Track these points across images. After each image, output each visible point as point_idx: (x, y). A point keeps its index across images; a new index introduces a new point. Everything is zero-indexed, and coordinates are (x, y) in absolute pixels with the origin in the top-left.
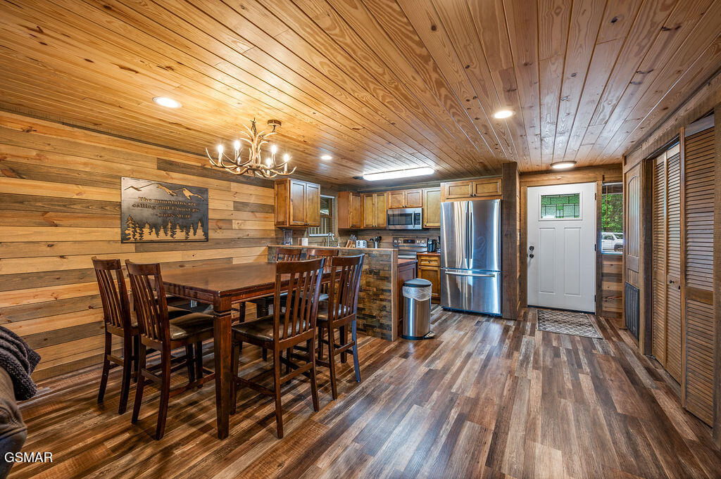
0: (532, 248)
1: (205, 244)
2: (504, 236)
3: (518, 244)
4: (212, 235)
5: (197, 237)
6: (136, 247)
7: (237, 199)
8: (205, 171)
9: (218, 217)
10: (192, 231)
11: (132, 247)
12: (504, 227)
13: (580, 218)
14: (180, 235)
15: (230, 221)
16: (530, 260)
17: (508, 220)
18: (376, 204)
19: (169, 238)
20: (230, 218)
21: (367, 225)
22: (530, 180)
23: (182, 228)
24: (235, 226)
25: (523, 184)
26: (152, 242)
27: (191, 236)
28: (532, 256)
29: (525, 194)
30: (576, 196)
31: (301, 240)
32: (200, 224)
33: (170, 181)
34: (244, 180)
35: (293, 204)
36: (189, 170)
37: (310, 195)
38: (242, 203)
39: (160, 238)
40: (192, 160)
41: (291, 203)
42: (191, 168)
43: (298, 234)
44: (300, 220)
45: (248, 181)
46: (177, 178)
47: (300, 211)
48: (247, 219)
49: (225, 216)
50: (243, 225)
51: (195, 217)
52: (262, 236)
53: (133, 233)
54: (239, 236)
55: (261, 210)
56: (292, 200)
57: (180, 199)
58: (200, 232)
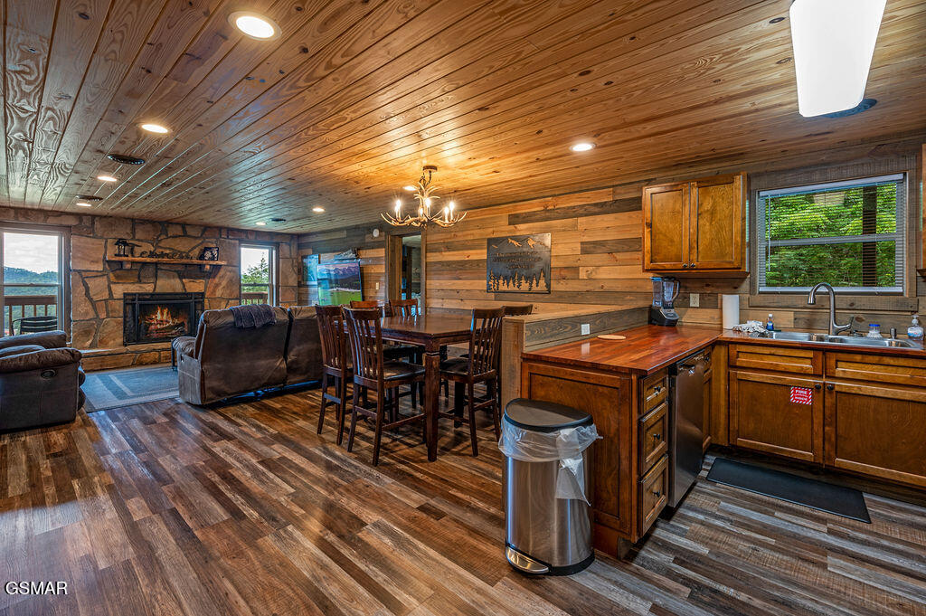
1: (547, 296)
4: (555, 286)
5: (539, 289)
6: (495, 296)
7: (586, 239)
8: (547, 214)
9: (561, 264)
10: (535, 281)
11: (493, 295)
14: (525, 286)
15: (576, 269)
19: (516, 289)
20: (577, 264)
23: (527, 279)
24: (583, 275)
26: (504, 292)
27: (534, 288)
32: (542, 274)
33: (518, 234)
34: (597, 210)
35: (651, 231)
36: (533, 218)
37: (704, 204)
38: (595, 243)
39: (509, 289)
40: (535, 207)
41: (647, 231)
42: (535, 215)
43: (718, 287)
44: (671, 260)
45: (603, 209)
46: (523, 229)
47: (672, 241)
48: (600, 264)
49: (570, 263)
50: (594, 273)
51: (538, 266)
52: (627, 290)
53: (494, 283)
54: (588, 288)
55: (626, 248)
56: (650, 225)
57: (525, 250)
58: (542, 282)
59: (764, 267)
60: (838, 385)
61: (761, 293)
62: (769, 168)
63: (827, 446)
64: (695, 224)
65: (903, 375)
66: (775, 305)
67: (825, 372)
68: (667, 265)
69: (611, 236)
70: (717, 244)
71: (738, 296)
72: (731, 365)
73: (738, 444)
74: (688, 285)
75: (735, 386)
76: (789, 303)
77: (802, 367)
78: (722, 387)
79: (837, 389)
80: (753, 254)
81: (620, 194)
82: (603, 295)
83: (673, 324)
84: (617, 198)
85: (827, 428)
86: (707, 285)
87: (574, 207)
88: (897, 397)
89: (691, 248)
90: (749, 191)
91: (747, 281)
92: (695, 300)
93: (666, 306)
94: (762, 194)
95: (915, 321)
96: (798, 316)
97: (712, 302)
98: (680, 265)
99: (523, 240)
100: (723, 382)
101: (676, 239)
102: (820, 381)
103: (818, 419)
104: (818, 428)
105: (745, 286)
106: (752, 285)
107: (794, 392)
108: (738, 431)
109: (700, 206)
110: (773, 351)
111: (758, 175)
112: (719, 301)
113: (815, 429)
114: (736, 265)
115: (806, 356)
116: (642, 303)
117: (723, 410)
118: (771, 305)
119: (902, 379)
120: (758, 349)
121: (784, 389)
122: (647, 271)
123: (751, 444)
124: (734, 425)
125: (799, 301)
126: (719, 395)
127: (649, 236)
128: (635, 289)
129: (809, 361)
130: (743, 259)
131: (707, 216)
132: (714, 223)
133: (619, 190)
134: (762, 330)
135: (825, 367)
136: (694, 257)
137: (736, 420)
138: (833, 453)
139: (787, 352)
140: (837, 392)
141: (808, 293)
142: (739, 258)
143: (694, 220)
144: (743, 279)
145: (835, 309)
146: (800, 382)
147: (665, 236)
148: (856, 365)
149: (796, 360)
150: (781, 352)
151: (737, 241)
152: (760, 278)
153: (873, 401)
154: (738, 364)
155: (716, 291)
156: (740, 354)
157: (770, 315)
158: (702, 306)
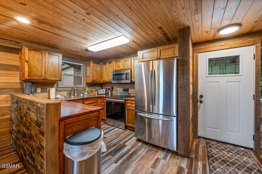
0: (201, 96)
2: (179, 88)
3: (191, 93)
12: (179, 81)
13: (240, 74)
16: (200, 105)
17: (183, 74)
18: (108, 69)
21: (103, 81)
22: (200, 48)
25: (195, 51)
28: (201, 102)
29: (197, 58)
30: (237, 57)
31: (49, 90)
35: (28, 64)
41: (26, 64)
43: (47, 86)
44: (37, 76)
47: (38, 70)
56: (28, 62)
61: (60, 87)
66: (63, 90)
68: (36, 78)
70: (54, 73)
76: (66, 90)
86: (44, 85)
89: (45, 73)
91: (56, 84)
92: (39, 90)
95: (86, 92)
96: (68, 93)
97: (45, 91)
101: (40, 69)
105: (55, 85)
115: (81, 101)
118: (62, 90)
125: (68, 89)
127: (27, 66)
144: (55, 84)
147: (35, 67)
151: (60, 73)
152: (59, 83)
157: (62, 93)
158: (42, 92)
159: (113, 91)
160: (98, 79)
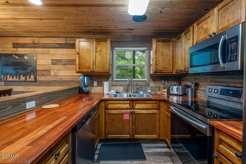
1: (35, 83)
4: (39, 78)
5: (30, 80)
6: (5, 83)
7: (53, 58)
8: (35, 45)
9: (42, 69)
10: (28, 76)
11: (3, 83)
14: (23, 78)
15: (49, 71)
19: (18, 80)
20: (49, 69)
23: (24, 75)
24: (52, 73)
26: (10, 81)
27: (28, 79)
32: (32, 73)
33: (18, 53)
34: (58, 46)
35: (79, 56)
36: (27, 46)
37: (98, 48)
38: (57, 60)
39: (14, 80)
40: (28, 41)
41: (77, 56)
42: (28, 45)
43: (103, 79)
44: (86, 68)
45: (61, 46)
46: (21, 51)
47: (87, 61)
48: (60, 69)
49: (46, 68)
50: (57, 73)
51: (29, 69)
52: (71, 80)
53: (4, 77)
54: (55, 79)
55: (71, 63)
56: (78, 54)
57: (23, 61)
58: (32, 77)
59: (116, 72)
60: (136, 111)
61: (115, 81)
62: (117, 40)
63: (133, 132)
64: (95, 55)
65: (150, 106)
66: (118, 85)
67: (132, 107)
68: (85, 70)
69: (65, 58)
70: (102, 63)
71: (108, 82)
72: (106, 109)
73: (108, 137)
74: (93, 78)
75: (107, 116)
76: (122, 84)
77: (127, 107)
78: (103, 117)
79: (136, 113)
80: (112, 68)
81: (68, 41)
82: (61, 82)
83: (88, 93)
84: (67, 42)
85: (133, 126)
86: (99, 78)
87: (48, 44)
88: (149, 113)
89: (93, 64)
90: (112, 47)
92: (95, 83)
93: (85, 86)
94: (115, 48)
95: (149, 88)
96: (124, 88)
97: (100, 84)
98: (90, 70)
99: (21, 56)
100: (103, 115)
101: (88, 60)
102: (131, 111)
103: (131, 124)
104: (131, 127)
105: (110, 79)
106: (112, 78)
107: (125, 116)
108: (108, 133)
109: (96, 48)
110: (119, 102)
111: (114, 42)
112: (103, 84)
113: (130, 127)
114: (108, 71)
115: (128, 103)
116: (77, 85)
117: (103, 126)
119: (150, 107)
120: (114, 102)
121: (122, 114)
122: (78, 72)
123: (112, 136)
124: (107, 131)
125: (125, 83)
126: (102, 121)
127: (78, 58)
128: (74, 80)
129: (128, 104)
130: (110, 69)
131: (98, 52)
132: (101, 55)
133: (68, 39)
134: (115, 94)
135: (133, 106)
136: (94, 67)
137: (108, 129)
138: (134, 134)
139: (123, 102)
140: (135, 114)
141: (127, 81)
142: (109, 69)
143: (94, 53)
144: (110, 76)
145: (133, 86)
146: (126, 112)
147: (84, 59)
148: (140, 104)
149: (125, 104)
150: (121, 102)
151: (108, 63)
152: (115, 76)
153: (144, 115)
154: (108, 108)
155: (102, 80)
156: (109, 105)
157: (117, 88)
158: (98, 86)
159: (198, 91)
160: (166, 68)
